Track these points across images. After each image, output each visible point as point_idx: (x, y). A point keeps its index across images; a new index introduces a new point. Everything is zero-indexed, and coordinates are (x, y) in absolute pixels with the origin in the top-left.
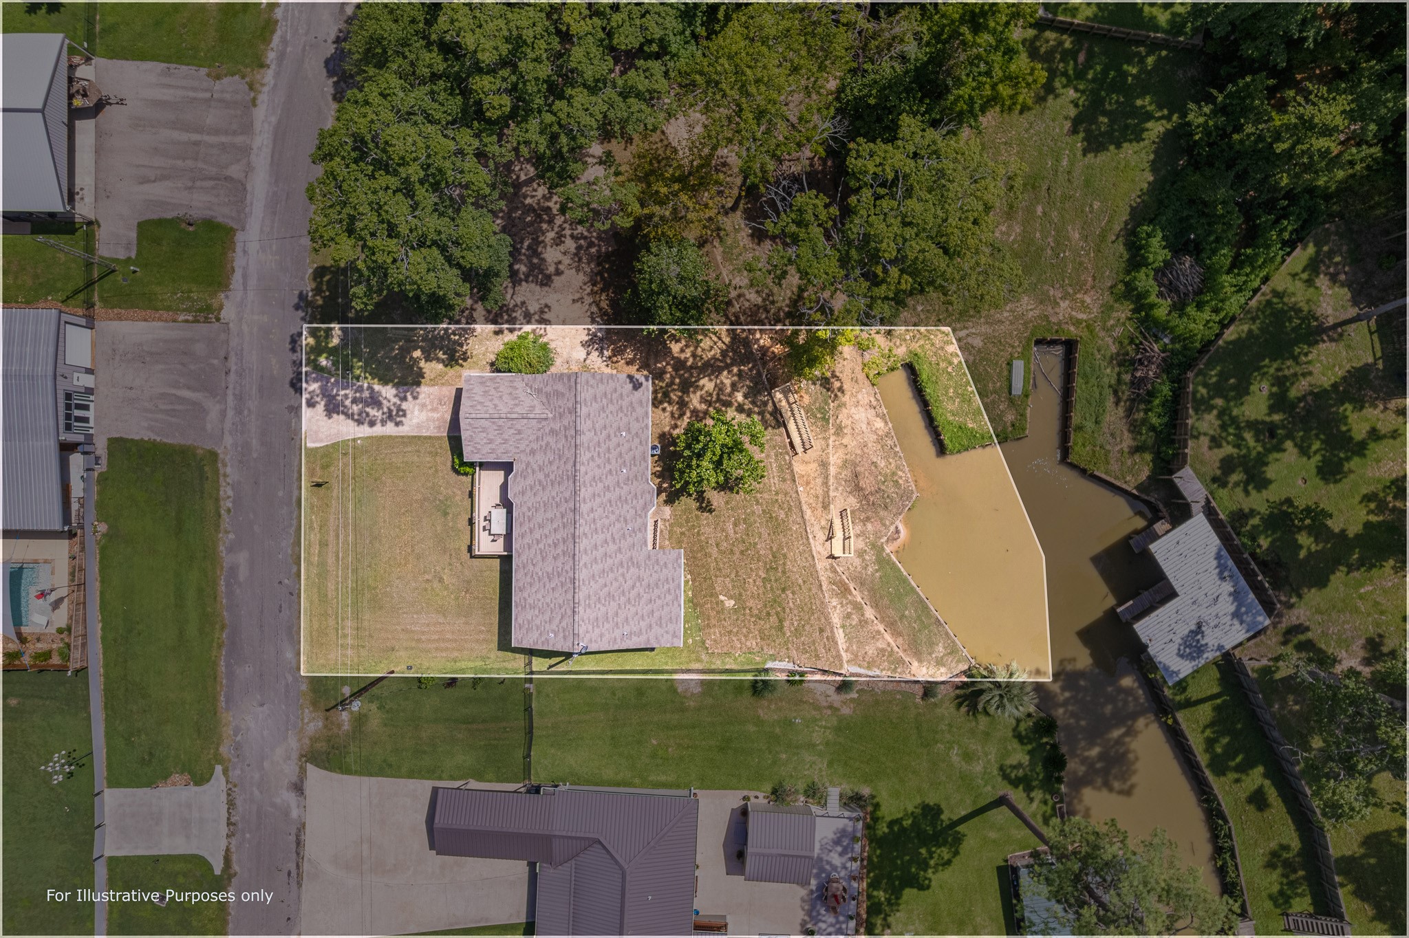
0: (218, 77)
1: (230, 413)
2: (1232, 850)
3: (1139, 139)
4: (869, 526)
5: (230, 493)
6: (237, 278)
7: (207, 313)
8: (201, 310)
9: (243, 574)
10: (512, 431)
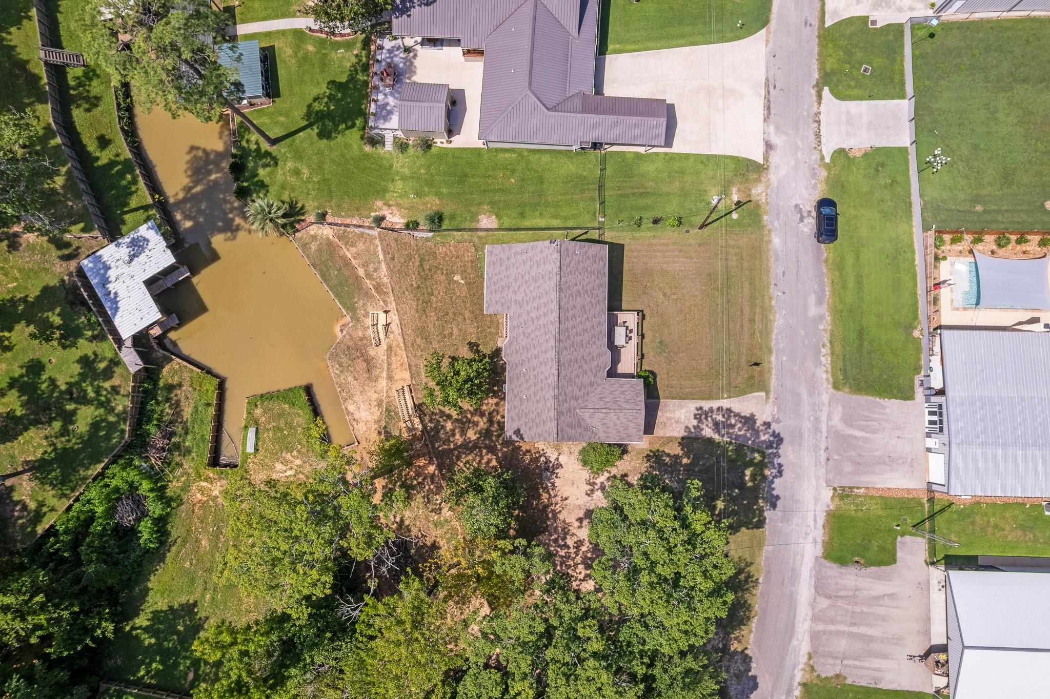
0: (838, 676)
1: (824, 418)
2: (119, 109)
3: (156, 613)
4: (360, 334)
5: (823, 359)
6: (821, 520)
7: (843, 494)
8: (848, 496)
9: (812, 299)
10: (606, 400)
